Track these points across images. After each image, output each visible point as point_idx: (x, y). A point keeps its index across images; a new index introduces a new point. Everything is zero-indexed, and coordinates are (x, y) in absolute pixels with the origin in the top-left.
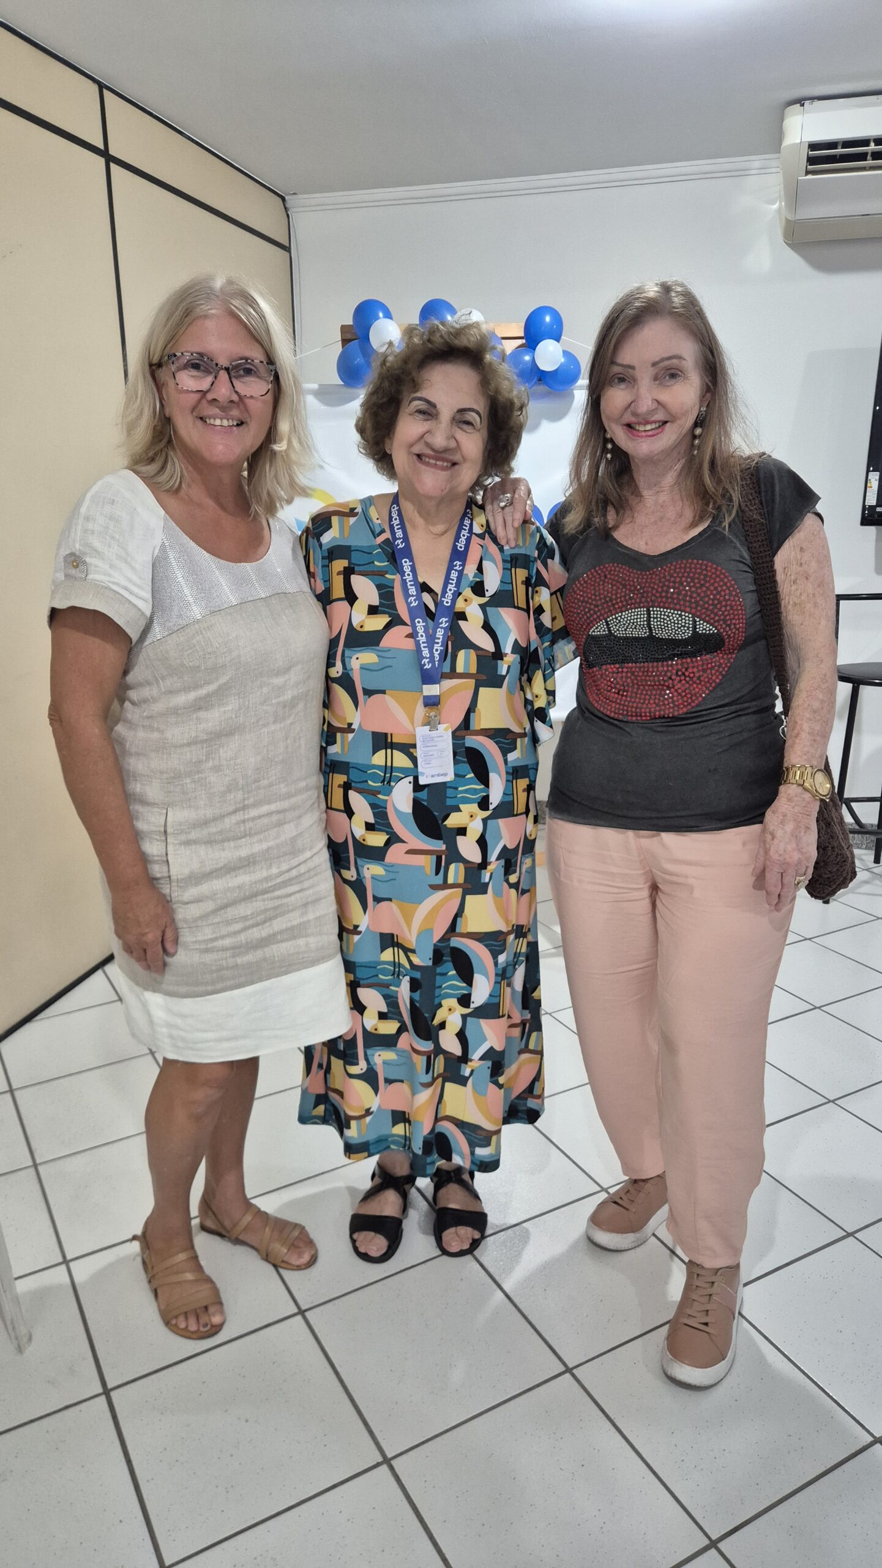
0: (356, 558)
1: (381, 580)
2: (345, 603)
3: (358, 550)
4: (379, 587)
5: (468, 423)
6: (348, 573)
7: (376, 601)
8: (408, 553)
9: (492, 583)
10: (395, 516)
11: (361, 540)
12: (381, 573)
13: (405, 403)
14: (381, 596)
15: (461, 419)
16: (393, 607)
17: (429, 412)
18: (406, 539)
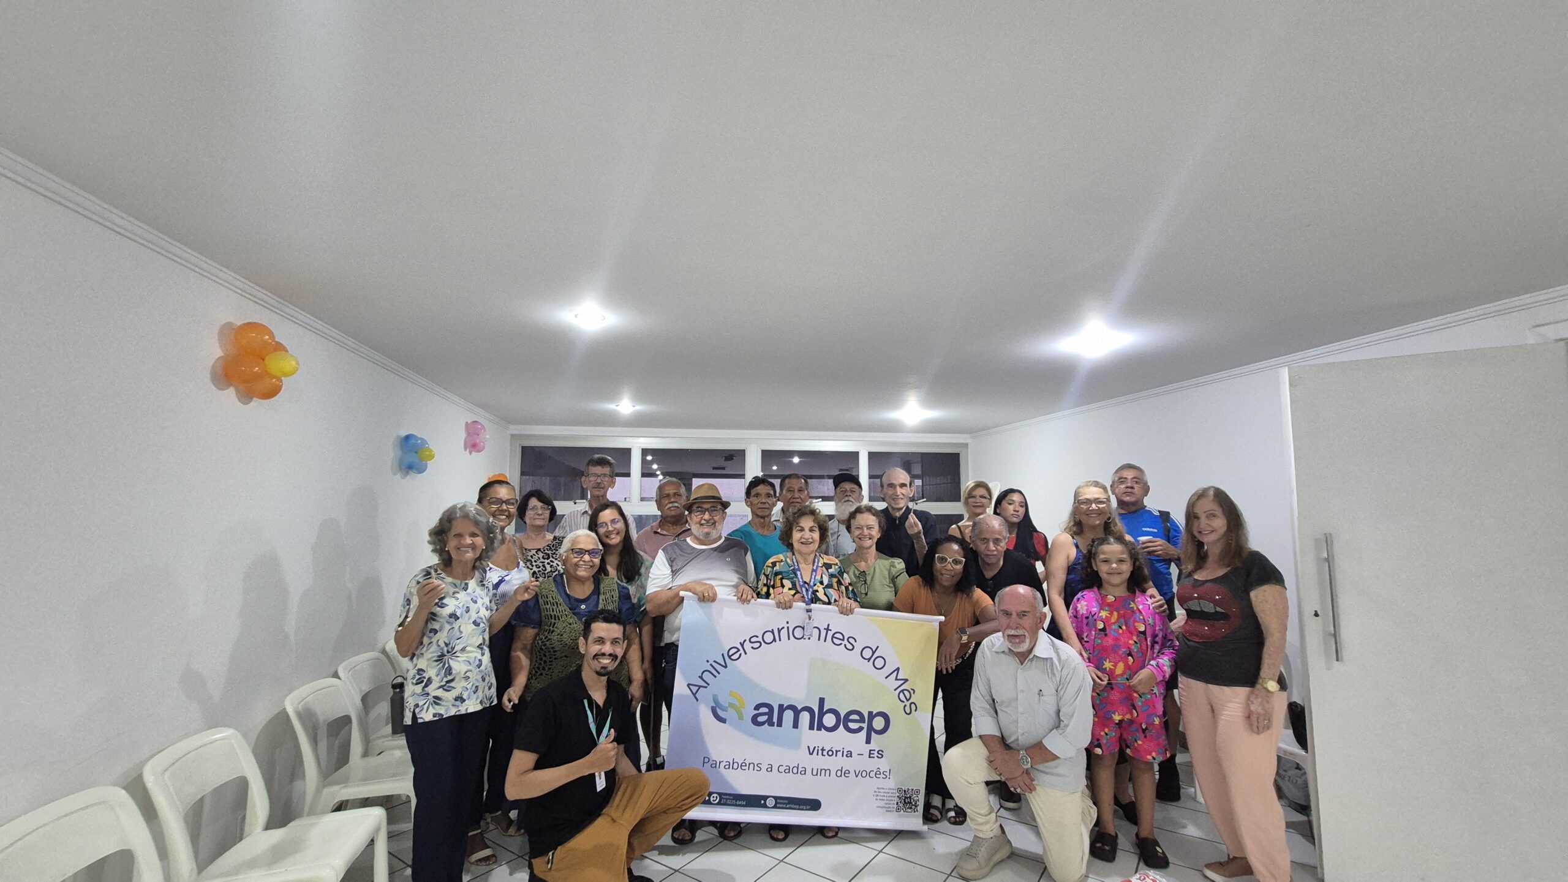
0: (784, 574)
1: (793, 581)
2: (781, 588)
3: (785, 572)
4: (792, 583)
5: (814, 530)
6: (782, 579)
7: (791, 587)
8: (799, 569)
9: (826, 581)
10: (794, 559)
11: (786, 569)
12: (792, 578)
13: (794, 528)
14: (792, 585)
15: (811, 530)
16: (796, 588)
17: (802, 530)
18: (798, 565)
